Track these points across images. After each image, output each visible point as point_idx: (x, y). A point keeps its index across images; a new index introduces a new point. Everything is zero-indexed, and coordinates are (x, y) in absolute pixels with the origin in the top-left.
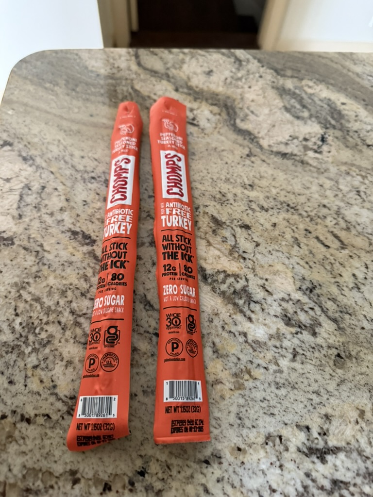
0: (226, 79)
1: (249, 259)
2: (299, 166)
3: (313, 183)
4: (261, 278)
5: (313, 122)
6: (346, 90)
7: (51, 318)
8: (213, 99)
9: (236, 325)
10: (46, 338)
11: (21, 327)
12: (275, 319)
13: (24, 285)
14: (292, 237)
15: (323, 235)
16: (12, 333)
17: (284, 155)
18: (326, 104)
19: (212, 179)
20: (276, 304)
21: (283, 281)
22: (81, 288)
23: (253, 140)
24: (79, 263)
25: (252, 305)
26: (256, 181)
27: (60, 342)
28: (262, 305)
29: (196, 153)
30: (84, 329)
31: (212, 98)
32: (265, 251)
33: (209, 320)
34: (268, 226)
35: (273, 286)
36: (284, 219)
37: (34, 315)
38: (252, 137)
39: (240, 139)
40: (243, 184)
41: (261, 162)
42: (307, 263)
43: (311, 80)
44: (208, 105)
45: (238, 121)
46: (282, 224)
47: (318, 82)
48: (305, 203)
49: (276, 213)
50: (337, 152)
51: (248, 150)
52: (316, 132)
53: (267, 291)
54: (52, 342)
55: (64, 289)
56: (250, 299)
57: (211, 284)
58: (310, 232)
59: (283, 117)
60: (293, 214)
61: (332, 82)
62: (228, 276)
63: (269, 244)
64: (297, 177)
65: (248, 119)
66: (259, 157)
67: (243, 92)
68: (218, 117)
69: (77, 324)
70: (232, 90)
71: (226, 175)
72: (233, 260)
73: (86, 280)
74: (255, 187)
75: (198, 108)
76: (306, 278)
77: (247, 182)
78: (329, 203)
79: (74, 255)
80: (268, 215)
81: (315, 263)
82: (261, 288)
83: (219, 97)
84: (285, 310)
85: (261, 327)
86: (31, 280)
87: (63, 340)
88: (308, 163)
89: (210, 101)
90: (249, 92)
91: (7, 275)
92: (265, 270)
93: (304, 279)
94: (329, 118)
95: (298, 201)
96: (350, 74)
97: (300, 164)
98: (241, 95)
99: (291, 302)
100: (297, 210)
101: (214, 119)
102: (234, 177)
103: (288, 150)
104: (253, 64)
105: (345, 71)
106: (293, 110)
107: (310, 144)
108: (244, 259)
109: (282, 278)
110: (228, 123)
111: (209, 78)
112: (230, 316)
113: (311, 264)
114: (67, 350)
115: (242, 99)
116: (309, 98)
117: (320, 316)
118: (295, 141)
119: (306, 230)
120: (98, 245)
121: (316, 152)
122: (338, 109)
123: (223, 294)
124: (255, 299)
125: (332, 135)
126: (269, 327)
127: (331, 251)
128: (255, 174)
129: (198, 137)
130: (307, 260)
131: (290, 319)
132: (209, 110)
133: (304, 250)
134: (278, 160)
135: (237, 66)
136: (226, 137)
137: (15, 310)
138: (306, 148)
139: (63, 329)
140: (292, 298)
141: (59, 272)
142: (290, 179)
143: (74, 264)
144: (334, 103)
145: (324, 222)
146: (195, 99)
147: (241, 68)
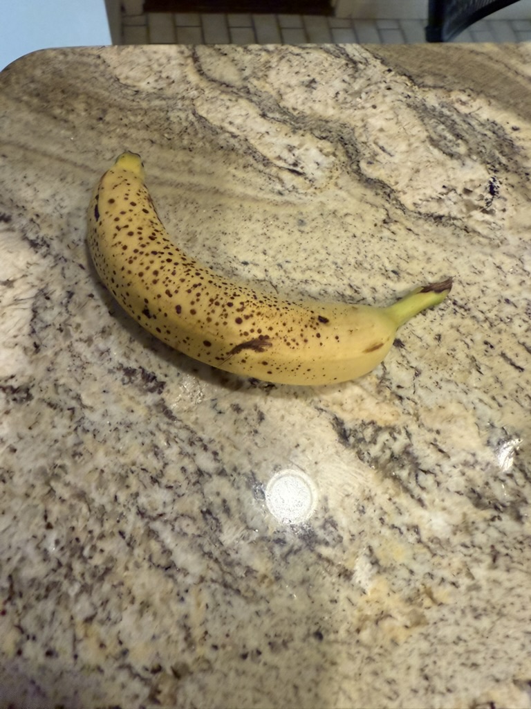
0: (337, 93)
1: (408, 399)
2: (462, 236)
3: (486, 264)
4: (430, 430)
5: (475, 161)
6: (516, 105)
7: (108, 526)
8: (322, 130)
9: (401, 514)
10: (104, 563)
11: (59, 548)
12: (457, 498)
13: (56, 471)
14: (467, 356)
15: (511, 349)
16: (45, 560)
17: (438, 219)
18: (490, 130)
19: (336, 264)
20: (456, 472)
21: (462, 432)
22: (150, 470)
23: (389, 196)
24: (142, 424)
25: (422, 476)
26: (403, 265)
27: (126, 569)
28: (436, 476)
29: (305, 220)
30: (163, 542)
31: (319, 127)
32: (429, 383)
33: (358, 510)
34: (429, 339)
35: (448, 441)
36: (452, 327)
37: (79, 525)
38: (388, 191)
39: (370, 194)
40: (384, 271)
41: (407, 232)
42: (494, 398)
43: (464, 91)
44: (316, 140)
45: (363, 165)
46: (450, 335)
47: (473, 95)
48: (479, 297)
49: (438, 318)
50: (516, 210)
51: (385, 213)
52: (482, 177)
53: (441, 451)
54: (114, 569)
55: (123, 473)
56: (417, 469)
57: (354, 447)
58: (492, 347)
59: (430, 155)
60: (463, 317)
61: (495, 93)
62: (378, 430)
63: (435, 370)
64: (462, 254)
65: (377, 161)
66: (402, 224)
67: (366, 115)
68: (332, 158)
69: (151, 534)
70: (348, 112)
71: (356, 255)
72: (383, 401)
73: (156, 454)
74: (402, 274)
75: (301, 146)
76: (496, 424)
77: (390, 267)
78: (513, 296)
79: (132, 411)
80: (428, 321)
81: (505, 397)
82: (431, 446)
83: (330, 124)
84: (469, 480)
85: (440, 513)
86: (67, 462)
87: (131, 566)
88: (474, 231)
89: (317, 133)
90: (375, 115)
91: (25, 454)
92: (434, 414)
93: (492, 426)
94: (497, 154)
95: (469, 294)
96: (519, 79)
97: (464, 232)
98: (363, 120)
99: (478, 468)
100: (469, 310)
101: (326, 162)
102: (368, 259)
103: (443, 211)
104: (375, 66)
105: (510, 74)
106: (442, 143)
107: (474, 199)
108: (401, 398)
109: (460, 427)
110: (349, 169)
111: (311, 92)
112: (390, 499)
113: (501, 400)
114: (140, 581)
115: (365, 126)
116: (464, 121)
117: (524, 486)
118: (452, 194)
119: (486, 343)
120: (168, 391)
121: (484, 211)
122: (508, 137)
123: (375, 461)
124: (424, 467)
125: (505, 182)
126: (450, 513)
127: (526, 375)
128: (398, 253)
129: (306, 194)
130: (494, 393)
131: (479, 497)
132: (318, 147)
133: (488, 377)
134: (430, 227)
135: (350, 71)
136: (348, 191)
137: (46, 517)
138: (470, 207)
139: (129, 544)
140: (479, 459)
141: (111, 443)
142: (452, 259)
143: (134, 427)
144: (501, 128)
145: (511, 328)
146: (294, 131)
147: (357, 75)
